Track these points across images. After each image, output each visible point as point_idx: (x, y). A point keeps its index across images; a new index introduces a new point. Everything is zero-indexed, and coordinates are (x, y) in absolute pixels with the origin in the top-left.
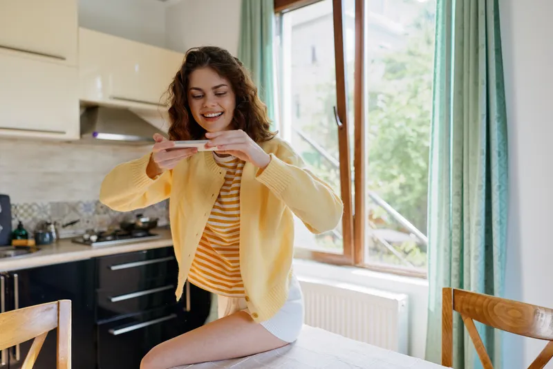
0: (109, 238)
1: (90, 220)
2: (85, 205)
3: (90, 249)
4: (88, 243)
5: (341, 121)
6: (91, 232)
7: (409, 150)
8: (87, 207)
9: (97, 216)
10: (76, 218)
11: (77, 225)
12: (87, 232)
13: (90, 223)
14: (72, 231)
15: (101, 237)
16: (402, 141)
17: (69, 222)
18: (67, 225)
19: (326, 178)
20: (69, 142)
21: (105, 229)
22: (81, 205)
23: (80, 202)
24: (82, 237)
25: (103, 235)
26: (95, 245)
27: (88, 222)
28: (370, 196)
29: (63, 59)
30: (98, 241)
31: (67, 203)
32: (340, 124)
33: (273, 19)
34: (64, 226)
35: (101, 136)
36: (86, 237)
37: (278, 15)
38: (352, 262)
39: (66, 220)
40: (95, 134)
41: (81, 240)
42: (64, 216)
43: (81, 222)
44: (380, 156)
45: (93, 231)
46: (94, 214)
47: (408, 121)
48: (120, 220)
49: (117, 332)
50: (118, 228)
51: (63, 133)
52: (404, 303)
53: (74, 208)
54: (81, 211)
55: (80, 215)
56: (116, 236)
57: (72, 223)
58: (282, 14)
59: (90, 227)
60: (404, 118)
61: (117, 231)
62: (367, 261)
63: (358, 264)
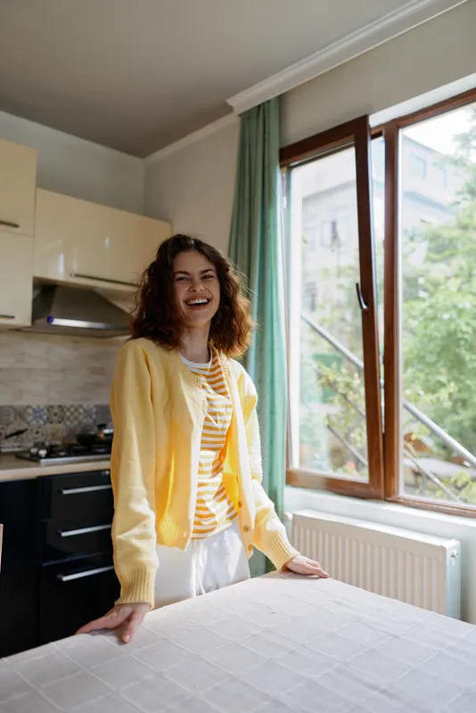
0: (62, 454)
1: (40, 430)
2: (35, 411)
3: (38, 466)
4: (35, 459)
5: (366, 304)
6: (40, 446)
7: (463, 352)
8: (37, 412)
9: (48, 425)
10: (23, 426)
11: (24, 435)
12: (36, 445)
13: (40, 434)
14: (18, 444)
15: (52, 453)
16: (452, 339)
17: (14, 431)
18: (12, 435)
19: (348, 385)
20: (18, 330)
21: (59, 443)
22: (30, 411)
23: (29, 407)
24: (29, 451)
25: (55, 449)
26: (43, 461)
27: (37, 433)
28: (407, 408)
29: (16, 226)
30: (47, 456)
31: (12, 407)
32: (365, 307)
33: (279, 175)
34: (7, 437)
35: (58, 322)
36: (34, 451)
37: (285, 169)
38: (383, 495)
39: (10, 430)
40: (50, 319)
41: (28, 456)
42: (8, 425)
43: (29, 431)
44: (421, 359)
45: (43, 444)
46: (45, 423)
47: (461, 312)
48: (78, 432)
49: (66, 579)
50: (74, 441)
51: (13, 317)
52: (455, 552)
53: (20, 413)
54: (30, 418)
55: (28, 423)
56: (71, 451)
57: (19, 433)
58: (290, 168)
59: (40, 439)
60: (455, 307)
61: (72, 445)
62: (402, 493)
63: (390, 496)
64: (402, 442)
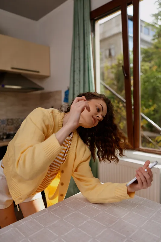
1: (5, 128)
3: (2, 142)
4: (2, 139)
5: (126, 74)
7: (158, 93)
8: (3, 122)
15: (8, 137)
21: (12, 133)
32: (126, 75)
35: (7, 86)
36: (2, 136)
40: (3, 86)
45: (6, 133)
46: (6, 125)
62: (141, 147)
63: (136, 148)
64: (141, 129)
